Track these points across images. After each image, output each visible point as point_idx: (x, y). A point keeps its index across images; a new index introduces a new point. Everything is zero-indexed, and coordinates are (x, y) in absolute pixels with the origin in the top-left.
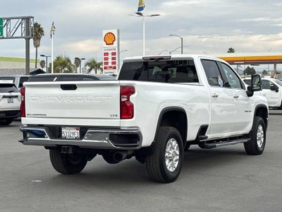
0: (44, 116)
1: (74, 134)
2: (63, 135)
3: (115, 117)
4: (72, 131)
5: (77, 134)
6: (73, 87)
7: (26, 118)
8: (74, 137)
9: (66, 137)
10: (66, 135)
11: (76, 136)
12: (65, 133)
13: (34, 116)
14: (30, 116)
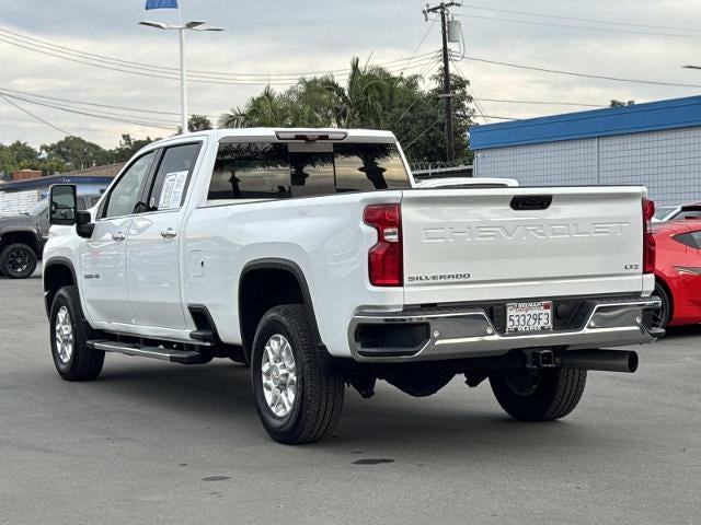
0: (463, 279)
1: (537, 318)
2: (509, 324)
4: (532, 312)
5: (546, 318)
6: (545, 202)
7: (406, 289)
8: (538, 326)
9: (516, 329)
10: (516, 323)
11: (542, 324)
12: (516, 319)
13: (432, 281)
14: (419, 282)
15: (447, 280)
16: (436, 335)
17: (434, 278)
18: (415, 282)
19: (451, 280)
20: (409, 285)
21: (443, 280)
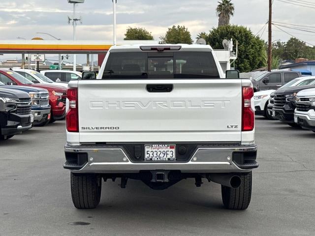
0: (116, 130)
1: (165, 153)
2: (146, 156)
3: (234, 129)
4: (162, 150)
5: (171, 153)
6: (168, 88)
7: (81, 134)
8: (165, 158)
9: (151, 159)
10: (151, 155)
11: (169, 156)
12: (151, 153)
13: (95, 130)
14: (88, 130)
15: (105, 130)
16: (91, 159)
17: (97, 128)
18: (86, 130)
19: (107, 130)
20: (82, 132)
21: (102, 130)
